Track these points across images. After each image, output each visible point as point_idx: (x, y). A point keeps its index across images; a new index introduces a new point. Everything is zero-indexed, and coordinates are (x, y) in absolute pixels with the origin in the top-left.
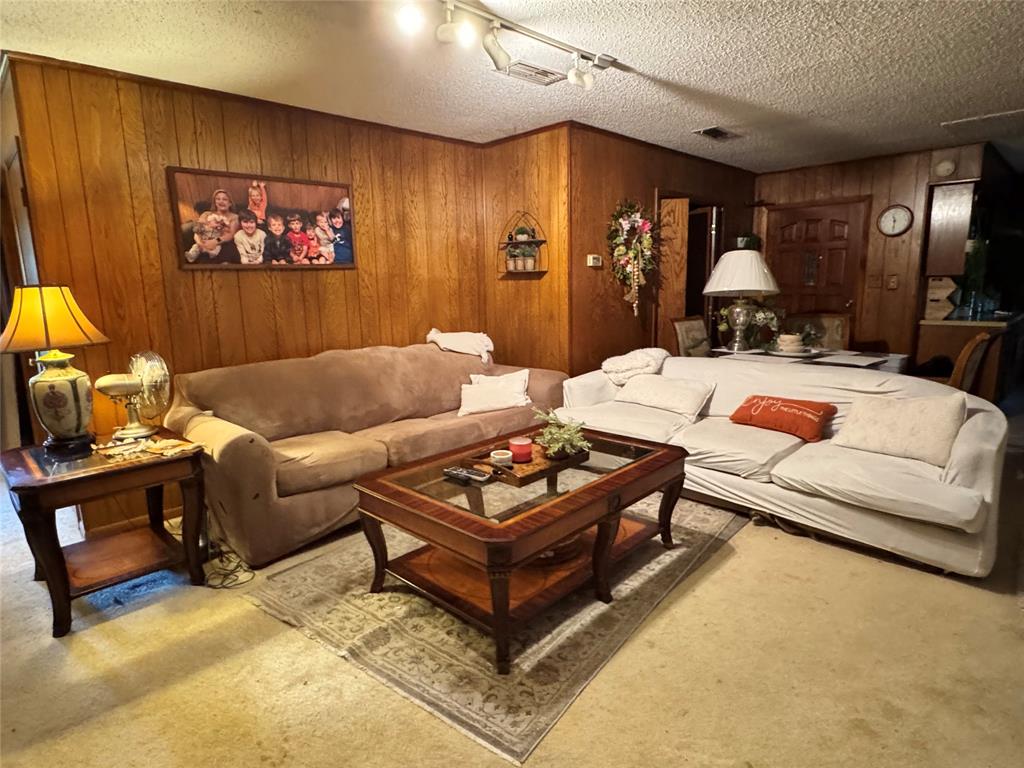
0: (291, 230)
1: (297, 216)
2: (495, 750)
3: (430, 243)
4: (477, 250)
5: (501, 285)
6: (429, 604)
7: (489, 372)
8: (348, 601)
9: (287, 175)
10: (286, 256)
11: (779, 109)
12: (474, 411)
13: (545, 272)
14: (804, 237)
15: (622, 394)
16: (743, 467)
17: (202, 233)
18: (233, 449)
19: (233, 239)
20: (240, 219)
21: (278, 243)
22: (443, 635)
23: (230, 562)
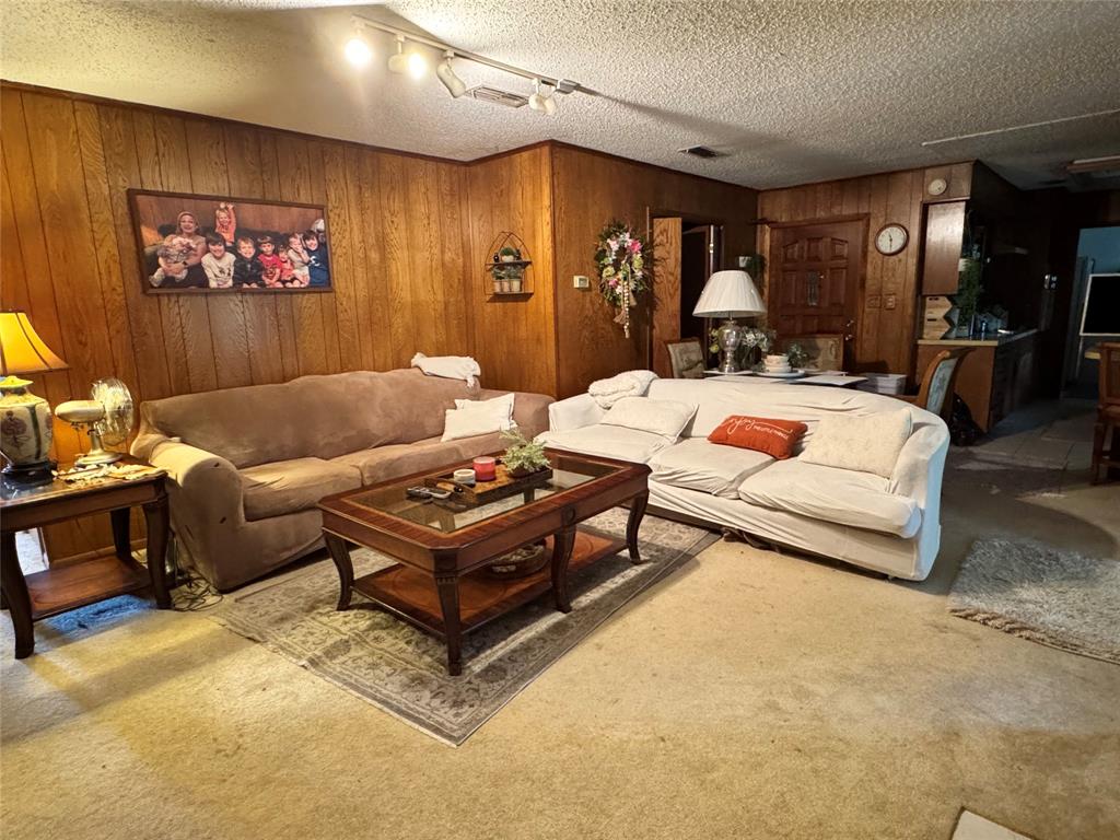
0: (262, 252)
1: (269, 238)
2: (435, 736)
3: (412, 265)
4: (464, 271)
5: (489, 308)
6: (392, 618)
7: (476, 397)
8: (313, 618)
9: (257, 196)
10: (257, 279)
11: (757, 130)
12: (458, 436)
13: (532, 294)
14: (805, 255)
15: (609, 417)
16: (714, 484)
17: (166, 257)
18: (198, 473)
19: (200, 263)
20: (207, 242)
21: (249, 266)
22: (402, 645)
23: (199, 587)
